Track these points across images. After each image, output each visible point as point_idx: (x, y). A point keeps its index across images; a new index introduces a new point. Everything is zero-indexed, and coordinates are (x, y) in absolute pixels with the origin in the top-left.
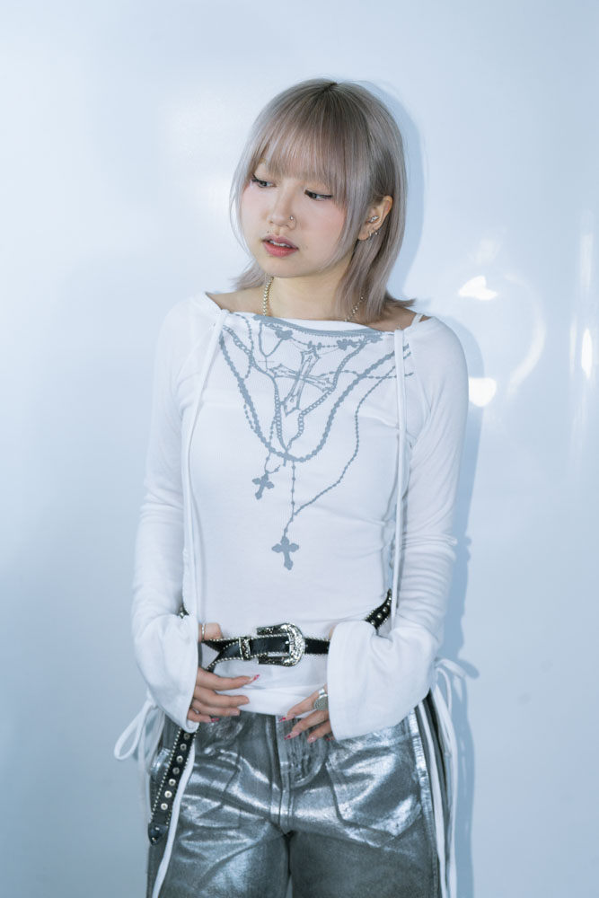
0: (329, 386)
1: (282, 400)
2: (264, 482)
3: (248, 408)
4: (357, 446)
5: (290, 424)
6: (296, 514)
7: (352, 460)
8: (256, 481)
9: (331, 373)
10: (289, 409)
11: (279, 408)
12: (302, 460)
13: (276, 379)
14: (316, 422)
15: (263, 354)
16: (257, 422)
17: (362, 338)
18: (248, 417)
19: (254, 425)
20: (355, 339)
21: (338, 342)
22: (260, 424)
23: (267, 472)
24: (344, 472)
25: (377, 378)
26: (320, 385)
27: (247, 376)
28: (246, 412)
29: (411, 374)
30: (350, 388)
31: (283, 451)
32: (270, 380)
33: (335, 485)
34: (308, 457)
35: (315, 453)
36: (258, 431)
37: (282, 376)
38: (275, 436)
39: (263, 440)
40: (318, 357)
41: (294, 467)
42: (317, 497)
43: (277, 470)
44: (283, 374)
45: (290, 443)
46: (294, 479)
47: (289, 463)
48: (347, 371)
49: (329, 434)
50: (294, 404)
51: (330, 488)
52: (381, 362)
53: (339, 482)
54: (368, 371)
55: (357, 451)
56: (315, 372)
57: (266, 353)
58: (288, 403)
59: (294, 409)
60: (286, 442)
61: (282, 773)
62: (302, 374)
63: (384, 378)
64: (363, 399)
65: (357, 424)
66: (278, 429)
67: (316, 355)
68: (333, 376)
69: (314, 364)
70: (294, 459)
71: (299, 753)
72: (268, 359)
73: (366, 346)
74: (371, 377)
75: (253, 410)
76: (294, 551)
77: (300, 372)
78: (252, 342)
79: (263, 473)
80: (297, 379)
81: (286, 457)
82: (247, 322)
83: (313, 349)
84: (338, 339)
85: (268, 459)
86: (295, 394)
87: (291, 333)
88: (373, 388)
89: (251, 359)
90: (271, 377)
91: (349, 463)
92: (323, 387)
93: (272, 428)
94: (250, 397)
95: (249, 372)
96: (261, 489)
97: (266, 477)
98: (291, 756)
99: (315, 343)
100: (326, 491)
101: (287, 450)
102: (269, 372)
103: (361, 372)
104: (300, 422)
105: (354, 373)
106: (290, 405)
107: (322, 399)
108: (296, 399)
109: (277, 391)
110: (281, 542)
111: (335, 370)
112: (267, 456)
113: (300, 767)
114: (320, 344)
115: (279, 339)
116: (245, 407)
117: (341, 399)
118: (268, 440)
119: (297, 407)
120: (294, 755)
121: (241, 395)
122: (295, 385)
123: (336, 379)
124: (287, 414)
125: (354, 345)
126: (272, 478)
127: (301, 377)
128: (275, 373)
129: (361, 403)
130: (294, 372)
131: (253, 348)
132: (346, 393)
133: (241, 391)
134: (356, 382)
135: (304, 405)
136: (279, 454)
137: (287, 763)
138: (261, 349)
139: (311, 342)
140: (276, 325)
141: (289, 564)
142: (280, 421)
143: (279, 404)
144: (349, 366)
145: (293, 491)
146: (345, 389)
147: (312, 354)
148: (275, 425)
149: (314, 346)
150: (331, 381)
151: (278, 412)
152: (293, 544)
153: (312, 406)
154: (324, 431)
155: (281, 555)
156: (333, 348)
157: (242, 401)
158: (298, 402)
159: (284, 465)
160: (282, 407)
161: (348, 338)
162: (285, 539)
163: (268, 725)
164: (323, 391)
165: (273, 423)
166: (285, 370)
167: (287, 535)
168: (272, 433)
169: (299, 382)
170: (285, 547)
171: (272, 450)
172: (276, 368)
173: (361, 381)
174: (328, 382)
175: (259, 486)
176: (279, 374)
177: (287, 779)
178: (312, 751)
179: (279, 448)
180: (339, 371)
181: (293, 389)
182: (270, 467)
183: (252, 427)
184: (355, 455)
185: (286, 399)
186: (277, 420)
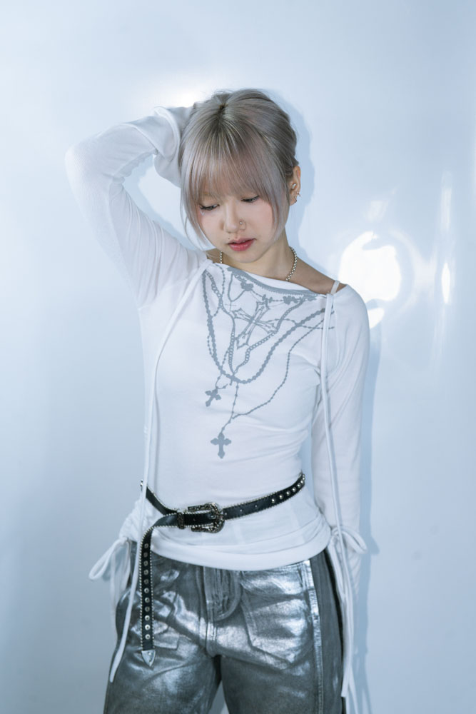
0: (273, 329)
1: (236, 336)
2: (214, 394)
3: (210, 339)
4: (286, 376)
5: (239, 354)
6: (234, 418)
7: (281, 386)
8: (208, 393)
9: (276, 320)
10: (240, 344)
11: (233, 342)
12: (244, 382)
13: (236, 320)
14: (258, 355)
15: (229, 298)
16: (215, 350)
17: (302, 296)
18: (209, 345)
19: (213, 352)
20: (297, 297)
21: (284, 297)
22: (217, 352)
23: (217, 388)
24: (274, 395)
25: (310, 328)
26: (267, 328)
27: (215, 315)
28: (208, 341)
29: (333, 328)
30: (289, 333)
31: (231, 374)
32: (231, 319)
33: (266, 404)
34: (249, 381)
35: (254, 378)
36: (215, 357)
37: (240, 318)
38: (227, 362)
39: (217, 364)
40: (268, 308)
41: (237, 387)
42: (252, 411)
43: (224, 387)
44: (241, 316)
45: (237, 369)
46: (236, 395)
47: (235, 383)
48: (288, 320)
49: (267, 365)
50: (245, 341)
51: (262, 405)
52: (313, 316)
53: (269, 401)
54: (303, 322)
55: (285, 379)
56: (264, 319)
57: (232, 299)
58: (241, 339)
59: (244, 344)
60: (234, 368)
61: (208, 608)
62: (255, 318)
63: (314, 328)
64: (297, 342)
65: (289, 359)
66: (229, 357)
67: (267, 306)
68: (277, 322)
69: (264, 313)
70: (238, 381)
71: (221, 595)
72: (233, 303)
73: (304, 303)
74: (305, 327)
75: (213, 341)
76: (226, 444)
77: (253, 317)
78: (224, 288)
79: (214, 388)
80: (250, 322)
81: (233, 378)
82: (223, 272)
83: (266, 301)
84: (285, 295)
85: (219, 378)
86: (247, 332)
87: (252, 286)
88: (305, 335)
89: (221, 301)
90: (232, 317)
91: (278, 388)
92: (268, 330)
93: (225, 356)
94: (213, 331)
95: (217, 312)
96: (211, 400)
97: (216, 391)
98: (215, 597)
99: (268, 297)
100: (259, 407)
101: (234, 373)
102: (231, 313)
103: (298, 321)
104: (246, 355)
105: (293, 321)
106: (242, 341)
107: (266, 339)
108: (247, 337)
109: (234, 330)
110: (219, 437)
111: (279, 318)
112: (219, 376)
113: (221, 605)
114: (271, 298)
115: (243, 290)
116: (208, 337)
117: (281, 340)
118: (221, 364)
119: (247, 343)
120: (217, 596)
121: (207, 328)
122: (248, 326)
123: (279, 324)
124: (238, 348)
125: (295, 301)
126: (220, 393)
127: (254, 321)
128: (236, 315)
129: (295, 344)
130: (249, 316)
131: (223, 292)
132: (285, 336)
133: (208, 325)
134: (293, 329)
135: (252, 342)
136: (228, 376)
137: (212, 602)
138: (228, 295)
139: (265, 295)
140: (242, 277)
141: (221, 454)
142: (232, 352)
143: (234, 339)
144: (291, 316)
145: (234, 404)
146: (285, 333)
147: (265, 305)
148: (228, 354)
149: (267, 299)
150: (275, 325)
151: (232, 344)
152: (227, 439)
153: (258, 343)
154: (263, 363)
155: (217, 447)
156: (280, 302)
157: (207, 333)
158: (248, 339)
159: (231, 384)
160: (236, 342)
161: (292, 296)
162: (221, 435)
163: (197, 572)
164: (268, 333)
165: (227, 352)
166: (243, 313)
167: (224, 432)
168: (225, 359)
169: (252, 324)
170: (221, 441)
171: (223, 372)
172: (237, 311)
173: (297, 329)
174: (273, 326)
175: (210, 396)
176: (238, 316)
177: (212, 614)
178: (230, 594)
179: (228, 371)
180: (282, 319)
181: (246, 330)
182: (220, 384)
183: (211, 353)
184: (284, 383)
185: (239, 336)
186: (230, 351)
